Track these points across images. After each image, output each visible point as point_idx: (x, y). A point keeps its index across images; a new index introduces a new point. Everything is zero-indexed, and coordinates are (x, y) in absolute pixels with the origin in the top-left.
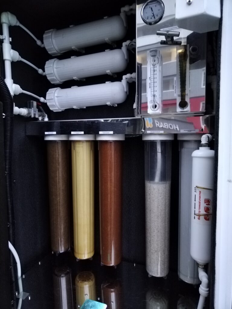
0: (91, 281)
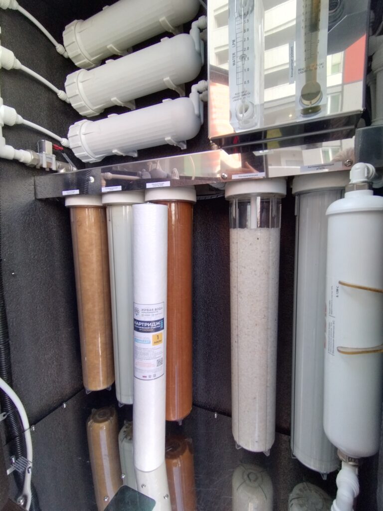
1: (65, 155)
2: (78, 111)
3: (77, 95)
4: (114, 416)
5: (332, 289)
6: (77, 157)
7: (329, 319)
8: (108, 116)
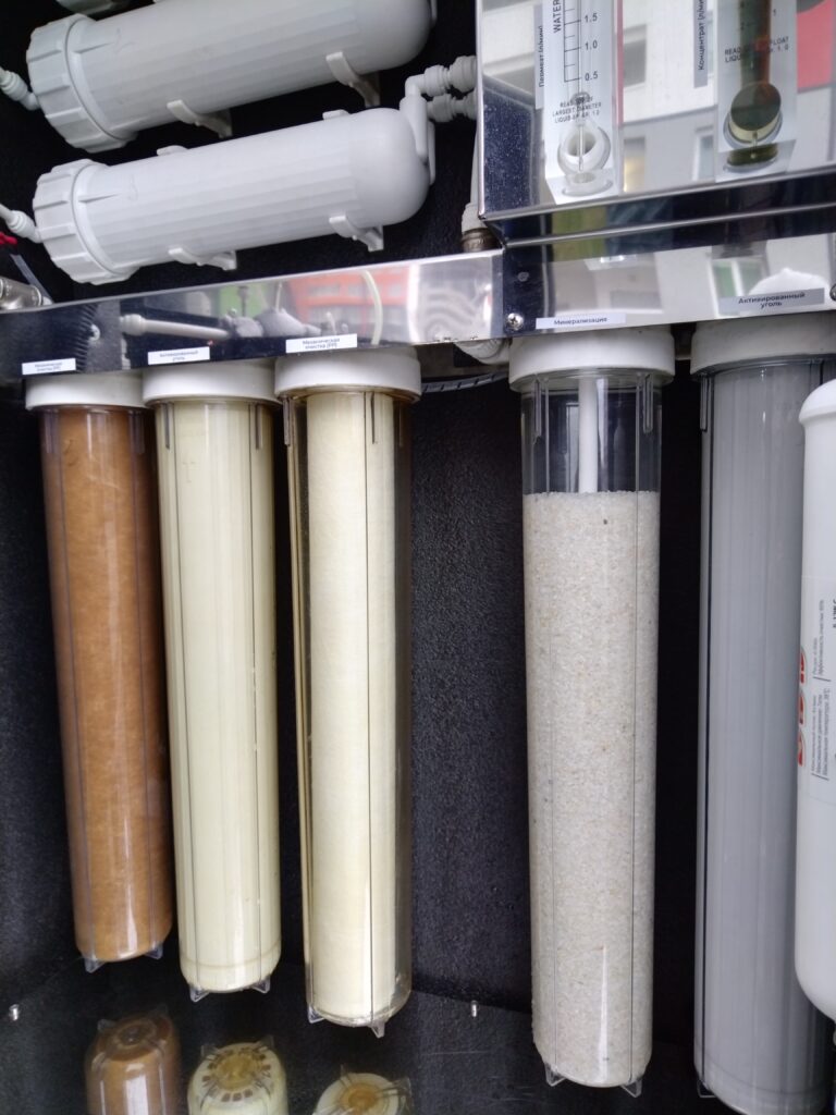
0: (266, 1097)
1: (19, 261)
2: (62, 132)
3: (65, 88)
4: (170, 1035)
5: (821, 609)
6: (59, 265)
7: (811, 689)
8: (159, 151)
